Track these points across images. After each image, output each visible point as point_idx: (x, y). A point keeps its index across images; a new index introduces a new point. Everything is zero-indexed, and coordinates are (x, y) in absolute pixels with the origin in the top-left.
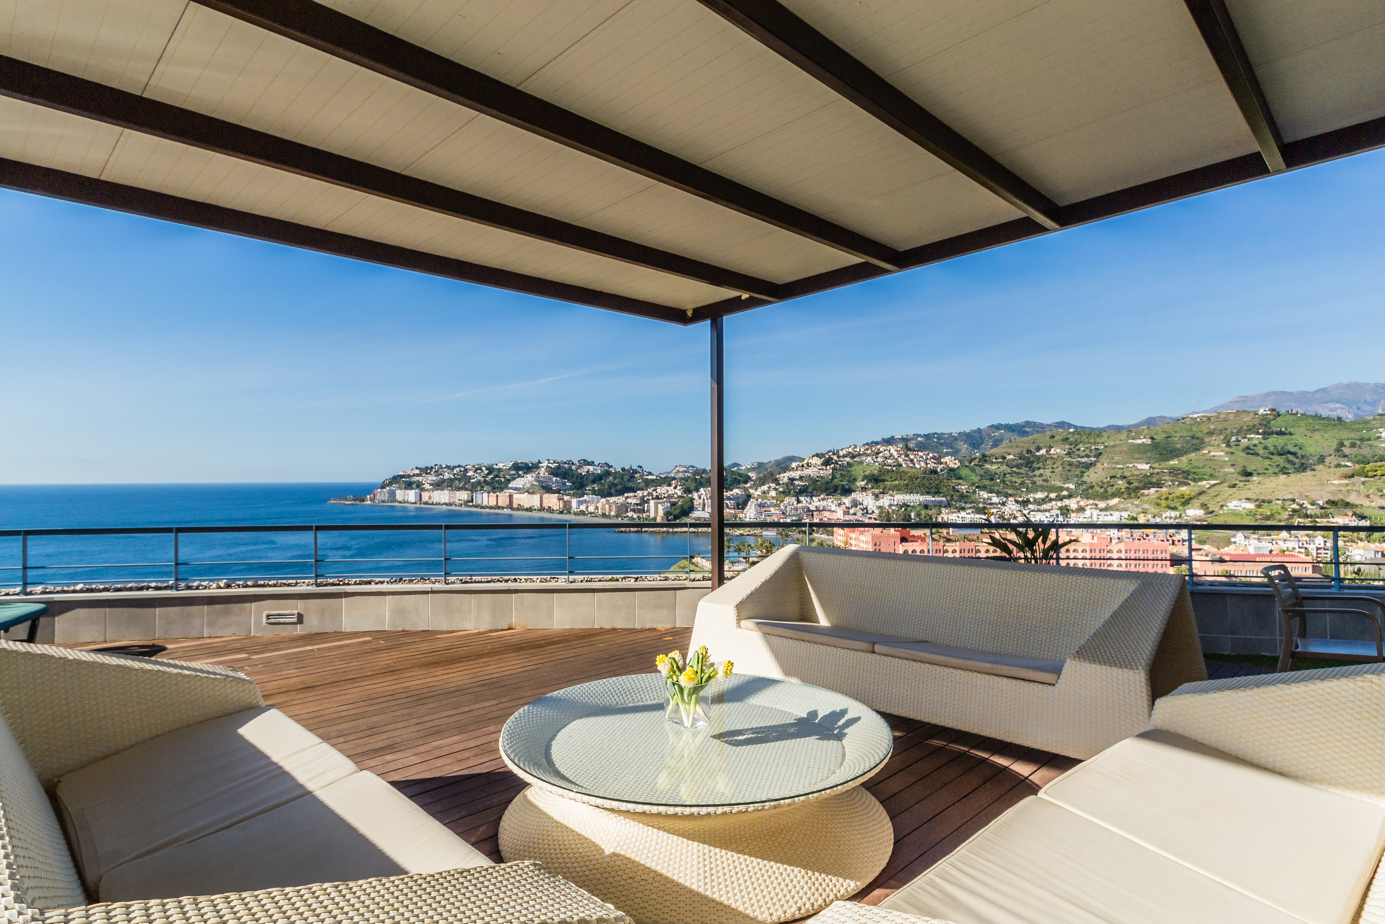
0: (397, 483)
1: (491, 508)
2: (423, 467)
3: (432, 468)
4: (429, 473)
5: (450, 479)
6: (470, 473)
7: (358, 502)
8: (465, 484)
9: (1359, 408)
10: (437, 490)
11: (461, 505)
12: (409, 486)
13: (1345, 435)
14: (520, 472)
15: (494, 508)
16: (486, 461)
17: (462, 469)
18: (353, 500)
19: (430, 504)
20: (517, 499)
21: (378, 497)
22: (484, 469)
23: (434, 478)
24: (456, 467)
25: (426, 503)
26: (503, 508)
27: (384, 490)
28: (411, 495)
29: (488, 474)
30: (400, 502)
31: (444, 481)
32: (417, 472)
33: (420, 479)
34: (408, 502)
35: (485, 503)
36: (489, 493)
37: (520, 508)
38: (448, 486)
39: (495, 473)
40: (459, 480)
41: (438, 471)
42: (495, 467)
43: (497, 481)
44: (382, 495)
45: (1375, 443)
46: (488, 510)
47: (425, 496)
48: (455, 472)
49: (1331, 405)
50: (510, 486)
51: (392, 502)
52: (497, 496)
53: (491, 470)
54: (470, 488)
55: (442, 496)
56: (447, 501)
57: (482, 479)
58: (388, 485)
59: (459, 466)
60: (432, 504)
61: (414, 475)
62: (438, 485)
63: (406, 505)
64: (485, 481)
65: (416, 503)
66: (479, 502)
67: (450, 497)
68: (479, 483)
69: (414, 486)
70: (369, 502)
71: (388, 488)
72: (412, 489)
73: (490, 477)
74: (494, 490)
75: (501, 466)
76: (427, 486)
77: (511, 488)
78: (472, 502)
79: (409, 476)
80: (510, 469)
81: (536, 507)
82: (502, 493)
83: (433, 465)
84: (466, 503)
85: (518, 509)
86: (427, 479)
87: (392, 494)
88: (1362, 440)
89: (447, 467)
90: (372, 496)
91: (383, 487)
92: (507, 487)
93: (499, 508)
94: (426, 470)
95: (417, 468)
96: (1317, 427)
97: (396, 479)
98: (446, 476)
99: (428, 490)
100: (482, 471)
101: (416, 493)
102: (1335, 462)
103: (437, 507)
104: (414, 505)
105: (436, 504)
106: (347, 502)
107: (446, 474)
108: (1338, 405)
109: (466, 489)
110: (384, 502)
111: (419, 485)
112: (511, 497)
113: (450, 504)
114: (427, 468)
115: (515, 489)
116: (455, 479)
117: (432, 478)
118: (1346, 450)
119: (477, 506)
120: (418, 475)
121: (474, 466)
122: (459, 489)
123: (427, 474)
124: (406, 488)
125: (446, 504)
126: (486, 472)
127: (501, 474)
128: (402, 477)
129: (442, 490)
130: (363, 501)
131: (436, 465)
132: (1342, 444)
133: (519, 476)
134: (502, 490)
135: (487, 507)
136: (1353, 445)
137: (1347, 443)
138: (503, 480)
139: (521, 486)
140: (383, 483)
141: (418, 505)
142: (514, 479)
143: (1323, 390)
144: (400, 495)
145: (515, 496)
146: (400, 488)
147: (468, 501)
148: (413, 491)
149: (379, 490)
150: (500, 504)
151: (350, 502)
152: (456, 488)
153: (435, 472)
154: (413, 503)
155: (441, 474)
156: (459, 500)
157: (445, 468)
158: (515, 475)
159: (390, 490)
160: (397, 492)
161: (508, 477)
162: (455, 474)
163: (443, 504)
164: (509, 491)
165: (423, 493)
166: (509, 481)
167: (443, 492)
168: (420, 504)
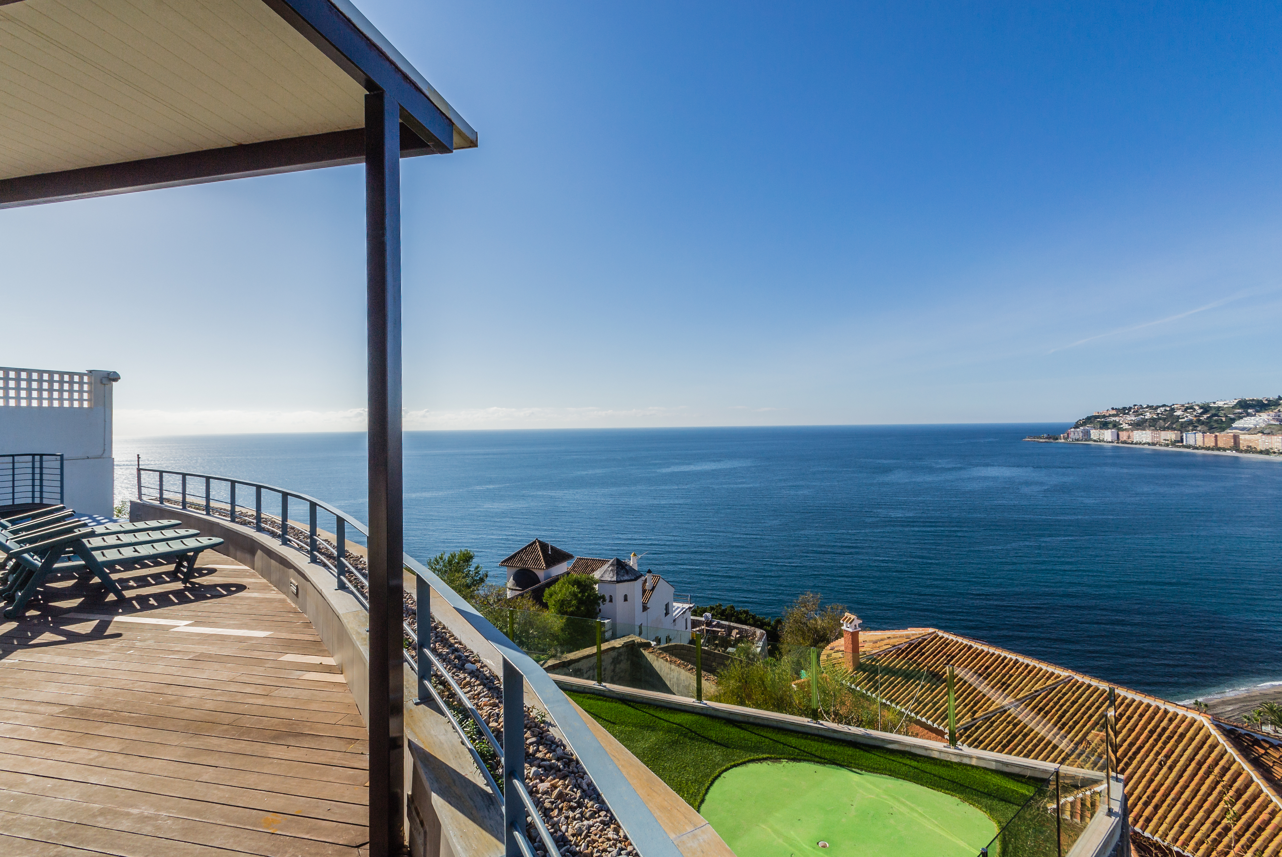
0: (1091, 423)
1: (1208, 449)
2: (1121, 407)
3: (1130, 408)
4: (1128, 414)
5: (1153, 419)
6: (1178, 413)
7: (1052, 441)
8: (1172, 423)
10: (1138, 430)
11: (1167, 445)
12: (1105, 426)
14: (1249, 411)
15: (1213, 449)
16: (1199, 399)
17: (1168, 409)
18: (1047, 438)
19: (1129, 443)
20: (1245, 440)
21: (1072, 435)
22: (1197, 408)
23: (1133, 418)
24: (1160, 407)
25: (1125, 442)
26: (1225, 450)
27: (1078, 430)
28: (1108, 435)
29: (1202, 413)
30: (1095, 441)
31: (1145, 421)
32: (1114, 412)
33: (1117, 419)
34: (1103, 441)
35: (1199, 443)
36: (1204, 433)
37: (1250, 450)
38: (1150, 426)
39: (1214, 412)
40: (1164, 420)
41: (1137, 411)
42: (1212, 405)
43: (1216, 421)
44: (1076, 434)
46: (1203, 451)
47: (1124, 436)
48: (1159, 411)
50: (1234, 425)
51: (1086, 440)
52: (1216, 436)
53: (1206, 409)
54: (1179, 427)
55: (1143, 436)
56: (1149, 440)
57: (1195, 419)
58: (1082, 425)
59: (1164, 406)
60: (1132, 443)
61: (1110, 416)
62: (1139, 425)
63: (1102, 443)
64: (1199, 421)
65: (1112, 442)
66: (1191, 442)
67: (1153, 437)
68: (1190, 422)
69: (1110, 426)
70: (1063, 441)
71: (1082, 428)
72: (1108, 429)
73: (1205, 416)
74: (1211, 429)
75: (1220, 404)
76: (1125, 426)
77: (1236, 428)
78: (1182, 441)
79: (1104, 416)
80: (1234, 407)
81: (1276, 450)
82: (1223, 434)
83: (1132, 406)
84: (1174, 443)
85: (1246, 451)
86: (1125, 421)
87: (1087, 434)
89: (1148, 407)
90: (1066, 435)
91: (1077, 426)
92: (1229, 426)
93: (1219, 449)
94: (1124, 411)
95: (1113, 409)
97: (1089, 420)
98: (1148, 416)
99: (1126, 430)
100: (1195, 410)
101: (1112, 432)
103: (1137, 446)
104: (1111, 444)
105: (1136, 444)
106: (1042, 440)
107: (1148, 414)
109: (1174, 429)
110: (1078, 440)
111: (1116, 425)
112: (1236, 438)
113: (1154, 444)
114: (1124, 408)
115: (1243, 429)
116: (1160, 419)
117: (1131, 418)
119: (1188, 447)
120: (1114, 416)
121: (1183, 406)
122: (1164, 429)
123: (1125, 414)
124: (1101, 428)
125: (1149, 444)
126: (1200, 411)
127: (1221, 413)
128: (1097, 417)
129: (1144, 429)
130: (1057, 439)
131: (1135, 405)
133: (1249, 415)
134: (1223, 429)
135: (1202, 448)
138: (1224, 419)
139: (1252, 426)
140: (1077, 422)
141: (1115, 444)
142: (1242, 418)
144: (1095, 434)
145: (1242, 437)
146: (1095, 428)
147: (1176, 441)
148: (1109, 431)
149: (1073, 430)
150: (1220, 445)
151: (1044, 440)
152: (1160, 428)
153: (1133, 412)
154: (1110, 442)
155: (1142, 414)
156: (1165, 440)
157: (1146, 408)
158: (1241, 413)
159: (1084, 430)
160: (1092, 431)
161: (1232, 416)
162: (1158, 414)
163: (1144, 444)
164: (1234, 431)
165: (1120, 433)
166: (1233, 420)
167: (1144, 432)
168: (1118, 443)
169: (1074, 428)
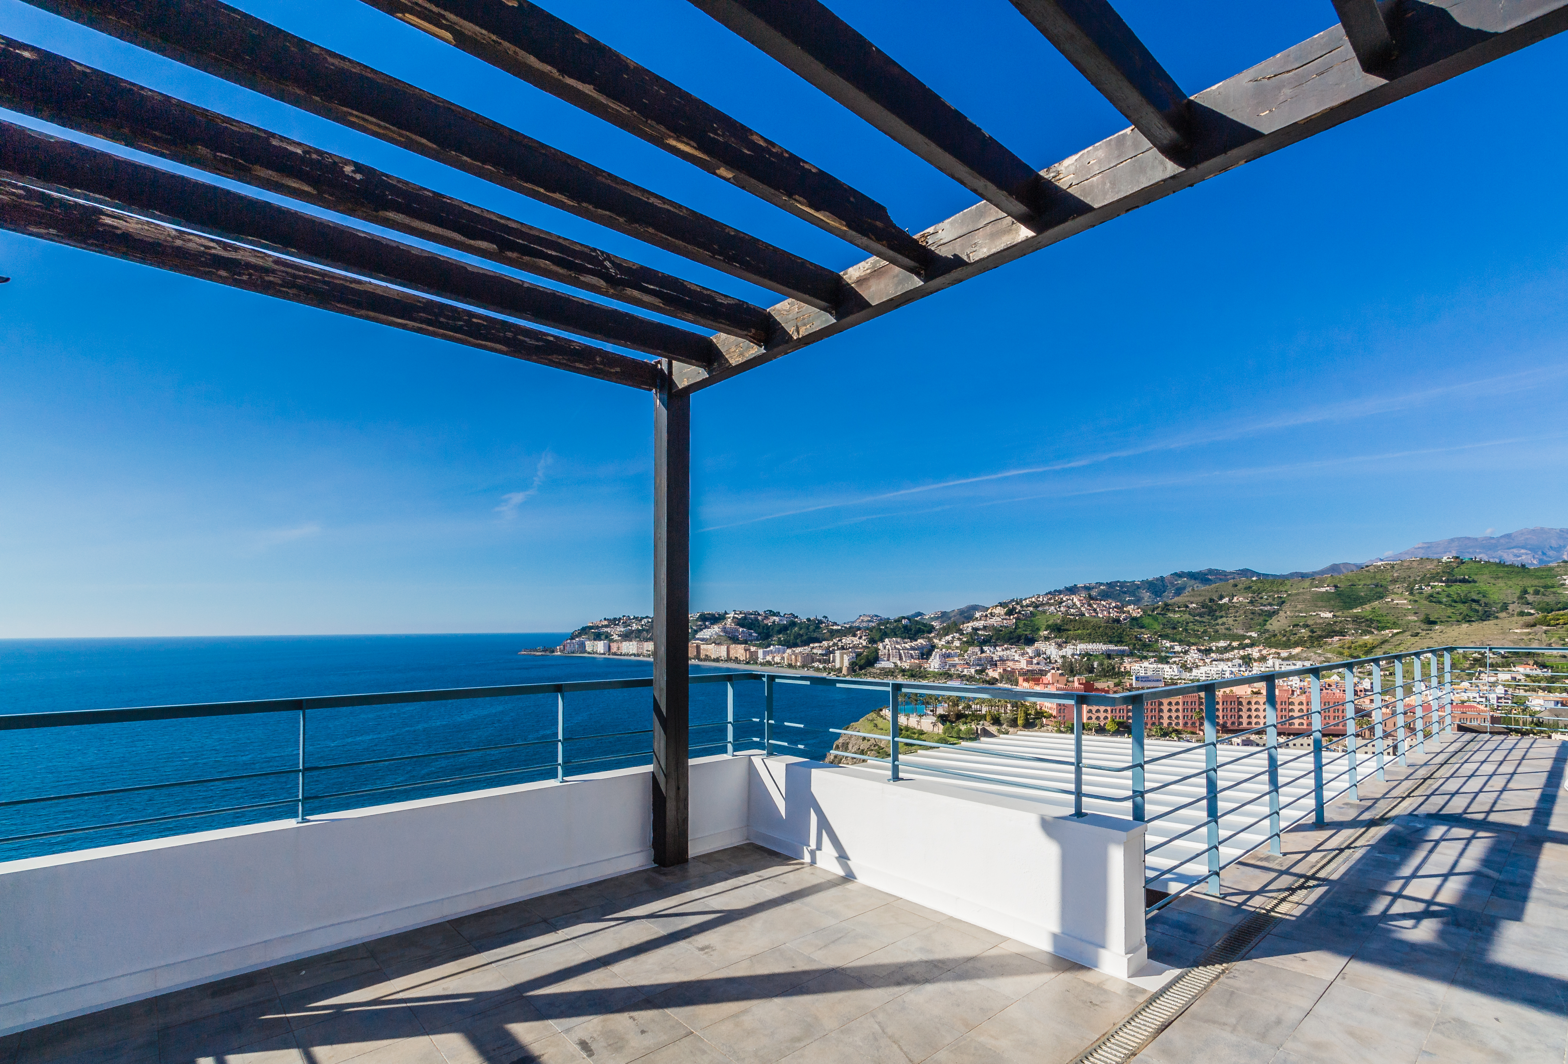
0: (586, 633)
2: (612, 618)
3: (620, 619)
4: (618, 625)
5: (638, 631)
7: (548, 653)
9: (1544, 554)
10: (626, 641)
12: (598, 637)
13: (1530, 583)
14: (707, 623)
17: (650, 620)
18: (543, 651)
19: (618, 655)
20: (704, 650)
21: (568, 648)
23: (622, 629)
24: (644, 618)
25: (615, 654)
27: (574, 641)
28: (600, 646)
30: (589, 653)
31: (632, 632)
32: (606, 623)
33: (608, 630)
34: (596, 653)
37: (707, 658)
38: (636, 637)
40: (647, 631)
41: (626, 623)
44: (572, 646)
45: (1560, 591)
47: (614, 648)
48: (643, 623)
49: (1515, 551)
50: (697, 636)
51: (581, 653)
55: (630, 648)
56: (635, 652)
58: (577, 636)
59: (647, 617)
60: (621, 655)
61: (603, 626)
62: (627, 636)
63: (595, 656)
65: (604, 654)
67: (638, 648)
69: (603, 637)
70: (559, 653)
71: (577, 639)
72: (600, 640)
76: (615, 637)
77: (698, 639)
79: (598, 627)
80: (697, 620)
81: (723, 658)
83: (621, 617)
85: (705, 660)
86: (616, 632)
87: (582, 645)
88: (1546, 587)
89: (635, 618)
90: (562, 647)
92: (694, 638)
94: (614, 622)
95: (605, 619)
96: (1501, 575)
97: (584, 630)
98: (634, 627)
99: (616, 641)
101: (604, 643)
102: (1519, 610)
103: (626, 658)
104: (603, 656)
105: (624, 655)
106: (538, 653)
107: (634, 625)
108: (1523, 551)
110: (573, 653)
111: (608, 636)
112: (698, 647)
113: (639, 655)
114: (615, 619)
115: (702, 640)
116: (643, 630)
117: (621, 629)
118: (1530, 598)
120: (606, 626)
123: (615, 625)
124: (595, 640)
125: (634, 655)
128: (591, 628)
129: (631, 641)
130: (553, 652)
131: (624, 616)
132: (1525, 592)
133: (706, 627)
136: (1537, 592)
137: (1530, 590)
139: (708, 637)
140: (573, 634)
141: (607, 656)
142: (701, 630)
143: (1508, 536)
144: (589, 645)
145: (702, 647)
146: (589, 640)
148: (602, 642)
149: (569, 641)
151: (540, 653)
152: (644, 639)
153: (623, 623)
154: (602, 654)
155: (629, 625)
156: (647, 651)
157: (633, 619)
158: (701, 626)
159: (579, 641)
160: (586, 643)
161: (695, 628)
162: (642, 625)
163: (631, 655)
164: (697, 641)
165: (612, 644)
166: (696, 632)
167: (631, 643)
168: (609, 655)
169: (570, 639)
